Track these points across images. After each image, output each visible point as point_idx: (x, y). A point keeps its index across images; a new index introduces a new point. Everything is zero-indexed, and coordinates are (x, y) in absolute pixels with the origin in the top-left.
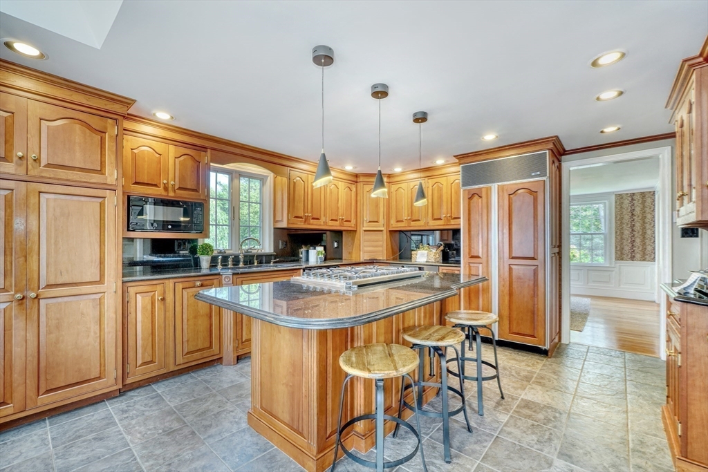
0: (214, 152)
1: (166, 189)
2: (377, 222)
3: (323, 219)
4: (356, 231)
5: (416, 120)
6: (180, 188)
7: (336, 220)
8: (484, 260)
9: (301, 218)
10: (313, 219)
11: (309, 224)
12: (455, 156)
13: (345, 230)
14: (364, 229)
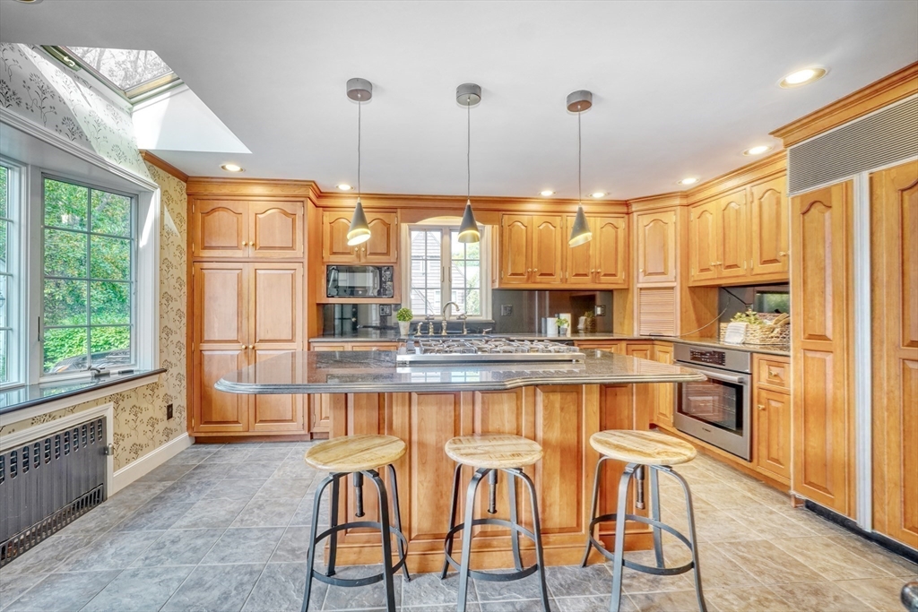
0: (404, 211)
1: (358, 256)
2: (663, 273)
3: (559, 274)
4: (628, 289)
5: (572, 107)
6: (371, 254)
7: (586, 275)
8: (838, 342)
9: (522, 274)
10: (542, 275)
11: (535, 283)
12: (772, 133)
13: (616, 289)
14: (640, 286)
